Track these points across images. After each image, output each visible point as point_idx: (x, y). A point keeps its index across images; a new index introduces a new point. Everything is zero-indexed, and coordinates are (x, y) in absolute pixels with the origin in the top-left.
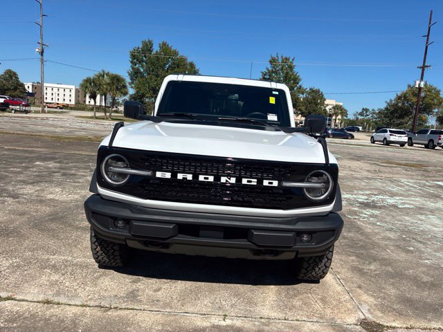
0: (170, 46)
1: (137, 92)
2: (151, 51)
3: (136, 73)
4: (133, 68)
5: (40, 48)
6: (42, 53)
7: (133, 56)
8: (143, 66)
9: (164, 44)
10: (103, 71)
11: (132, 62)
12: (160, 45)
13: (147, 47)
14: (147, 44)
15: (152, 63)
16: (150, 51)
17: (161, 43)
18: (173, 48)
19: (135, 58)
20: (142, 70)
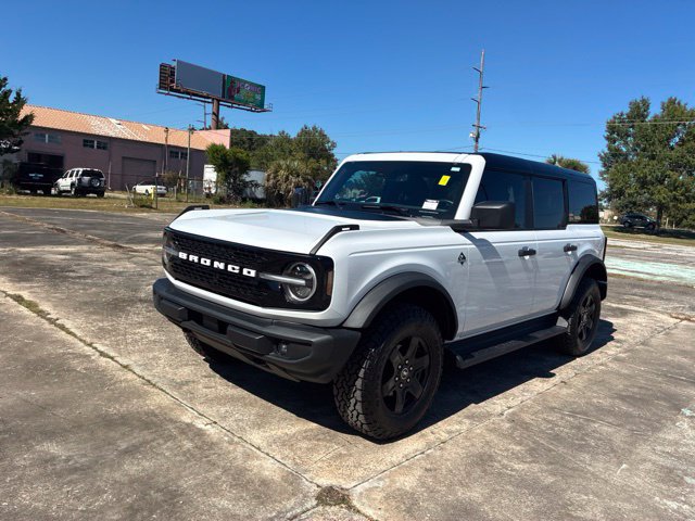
0: (682, 104)
1: (612, 187)
2: (645, 117)
3: (614, 156)
4: (609, 149)
5: (475, 132)
6: (477, 139)
7: (612, 129)
8: (626, 144)
9: (672, 102)
10: (554, 157)
11: (607, 138)
12: (663, 104)
13: (639, 111)
14: (638, 107)
15: (645, 137)
16: (643, 117)
17: (666, 101)
18: (688, 108)
19: (615, 131)
20: (624, 150)
